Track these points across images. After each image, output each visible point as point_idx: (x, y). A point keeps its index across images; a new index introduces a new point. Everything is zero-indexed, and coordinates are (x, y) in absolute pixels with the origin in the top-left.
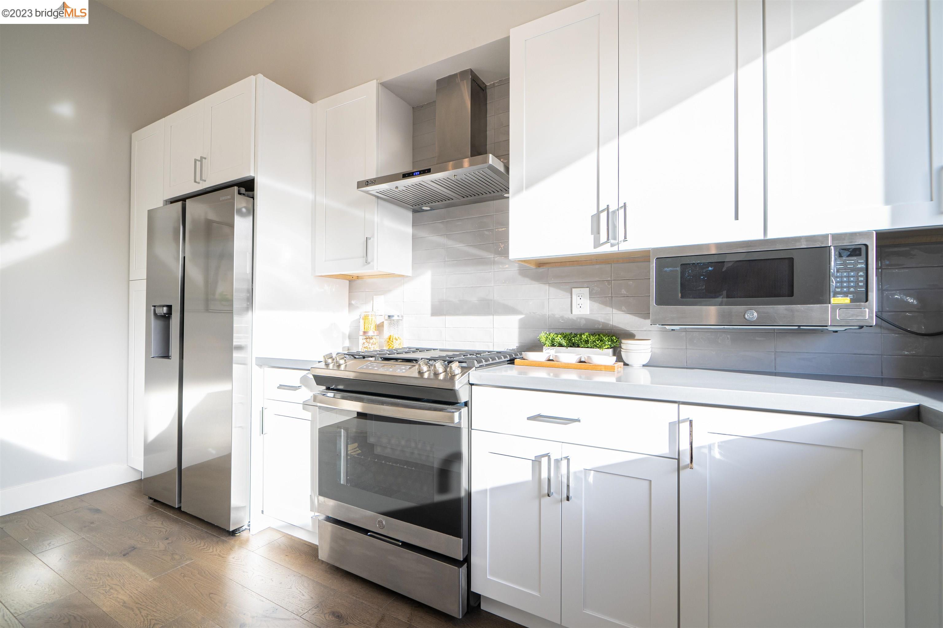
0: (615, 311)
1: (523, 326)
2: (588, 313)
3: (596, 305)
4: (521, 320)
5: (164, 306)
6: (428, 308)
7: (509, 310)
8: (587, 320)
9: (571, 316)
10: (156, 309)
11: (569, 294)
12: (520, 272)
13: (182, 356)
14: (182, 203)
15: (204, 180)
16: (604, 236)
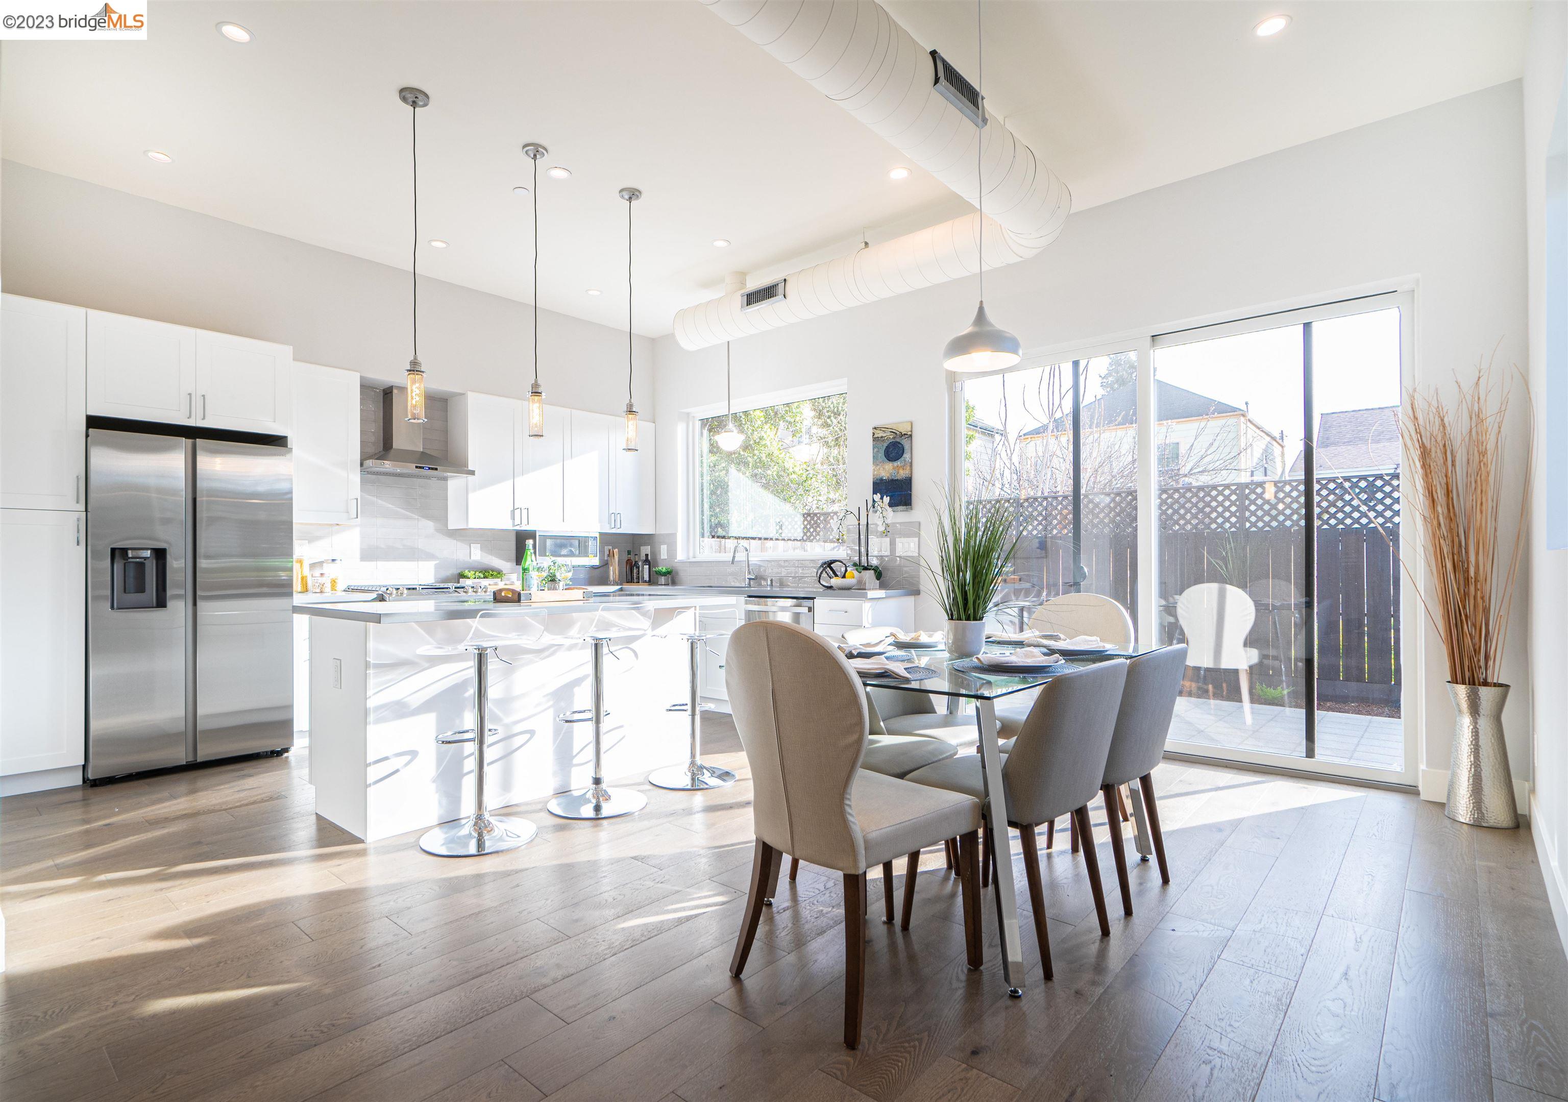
0: (493, 558)
1: (437, 567)
2: (479, 558)
3: (484, 554)
4: (437, 565)
5: (147, 549)
6: (358, 555)
7: (430, 557)
8: (478, 562)
9: (470, 560)
10: (130, 554)
11: (469, 547)
12: (438, 530)
13: (195, 604)
14: (190, 441)
15: (204, 418)
16: (517, 521)
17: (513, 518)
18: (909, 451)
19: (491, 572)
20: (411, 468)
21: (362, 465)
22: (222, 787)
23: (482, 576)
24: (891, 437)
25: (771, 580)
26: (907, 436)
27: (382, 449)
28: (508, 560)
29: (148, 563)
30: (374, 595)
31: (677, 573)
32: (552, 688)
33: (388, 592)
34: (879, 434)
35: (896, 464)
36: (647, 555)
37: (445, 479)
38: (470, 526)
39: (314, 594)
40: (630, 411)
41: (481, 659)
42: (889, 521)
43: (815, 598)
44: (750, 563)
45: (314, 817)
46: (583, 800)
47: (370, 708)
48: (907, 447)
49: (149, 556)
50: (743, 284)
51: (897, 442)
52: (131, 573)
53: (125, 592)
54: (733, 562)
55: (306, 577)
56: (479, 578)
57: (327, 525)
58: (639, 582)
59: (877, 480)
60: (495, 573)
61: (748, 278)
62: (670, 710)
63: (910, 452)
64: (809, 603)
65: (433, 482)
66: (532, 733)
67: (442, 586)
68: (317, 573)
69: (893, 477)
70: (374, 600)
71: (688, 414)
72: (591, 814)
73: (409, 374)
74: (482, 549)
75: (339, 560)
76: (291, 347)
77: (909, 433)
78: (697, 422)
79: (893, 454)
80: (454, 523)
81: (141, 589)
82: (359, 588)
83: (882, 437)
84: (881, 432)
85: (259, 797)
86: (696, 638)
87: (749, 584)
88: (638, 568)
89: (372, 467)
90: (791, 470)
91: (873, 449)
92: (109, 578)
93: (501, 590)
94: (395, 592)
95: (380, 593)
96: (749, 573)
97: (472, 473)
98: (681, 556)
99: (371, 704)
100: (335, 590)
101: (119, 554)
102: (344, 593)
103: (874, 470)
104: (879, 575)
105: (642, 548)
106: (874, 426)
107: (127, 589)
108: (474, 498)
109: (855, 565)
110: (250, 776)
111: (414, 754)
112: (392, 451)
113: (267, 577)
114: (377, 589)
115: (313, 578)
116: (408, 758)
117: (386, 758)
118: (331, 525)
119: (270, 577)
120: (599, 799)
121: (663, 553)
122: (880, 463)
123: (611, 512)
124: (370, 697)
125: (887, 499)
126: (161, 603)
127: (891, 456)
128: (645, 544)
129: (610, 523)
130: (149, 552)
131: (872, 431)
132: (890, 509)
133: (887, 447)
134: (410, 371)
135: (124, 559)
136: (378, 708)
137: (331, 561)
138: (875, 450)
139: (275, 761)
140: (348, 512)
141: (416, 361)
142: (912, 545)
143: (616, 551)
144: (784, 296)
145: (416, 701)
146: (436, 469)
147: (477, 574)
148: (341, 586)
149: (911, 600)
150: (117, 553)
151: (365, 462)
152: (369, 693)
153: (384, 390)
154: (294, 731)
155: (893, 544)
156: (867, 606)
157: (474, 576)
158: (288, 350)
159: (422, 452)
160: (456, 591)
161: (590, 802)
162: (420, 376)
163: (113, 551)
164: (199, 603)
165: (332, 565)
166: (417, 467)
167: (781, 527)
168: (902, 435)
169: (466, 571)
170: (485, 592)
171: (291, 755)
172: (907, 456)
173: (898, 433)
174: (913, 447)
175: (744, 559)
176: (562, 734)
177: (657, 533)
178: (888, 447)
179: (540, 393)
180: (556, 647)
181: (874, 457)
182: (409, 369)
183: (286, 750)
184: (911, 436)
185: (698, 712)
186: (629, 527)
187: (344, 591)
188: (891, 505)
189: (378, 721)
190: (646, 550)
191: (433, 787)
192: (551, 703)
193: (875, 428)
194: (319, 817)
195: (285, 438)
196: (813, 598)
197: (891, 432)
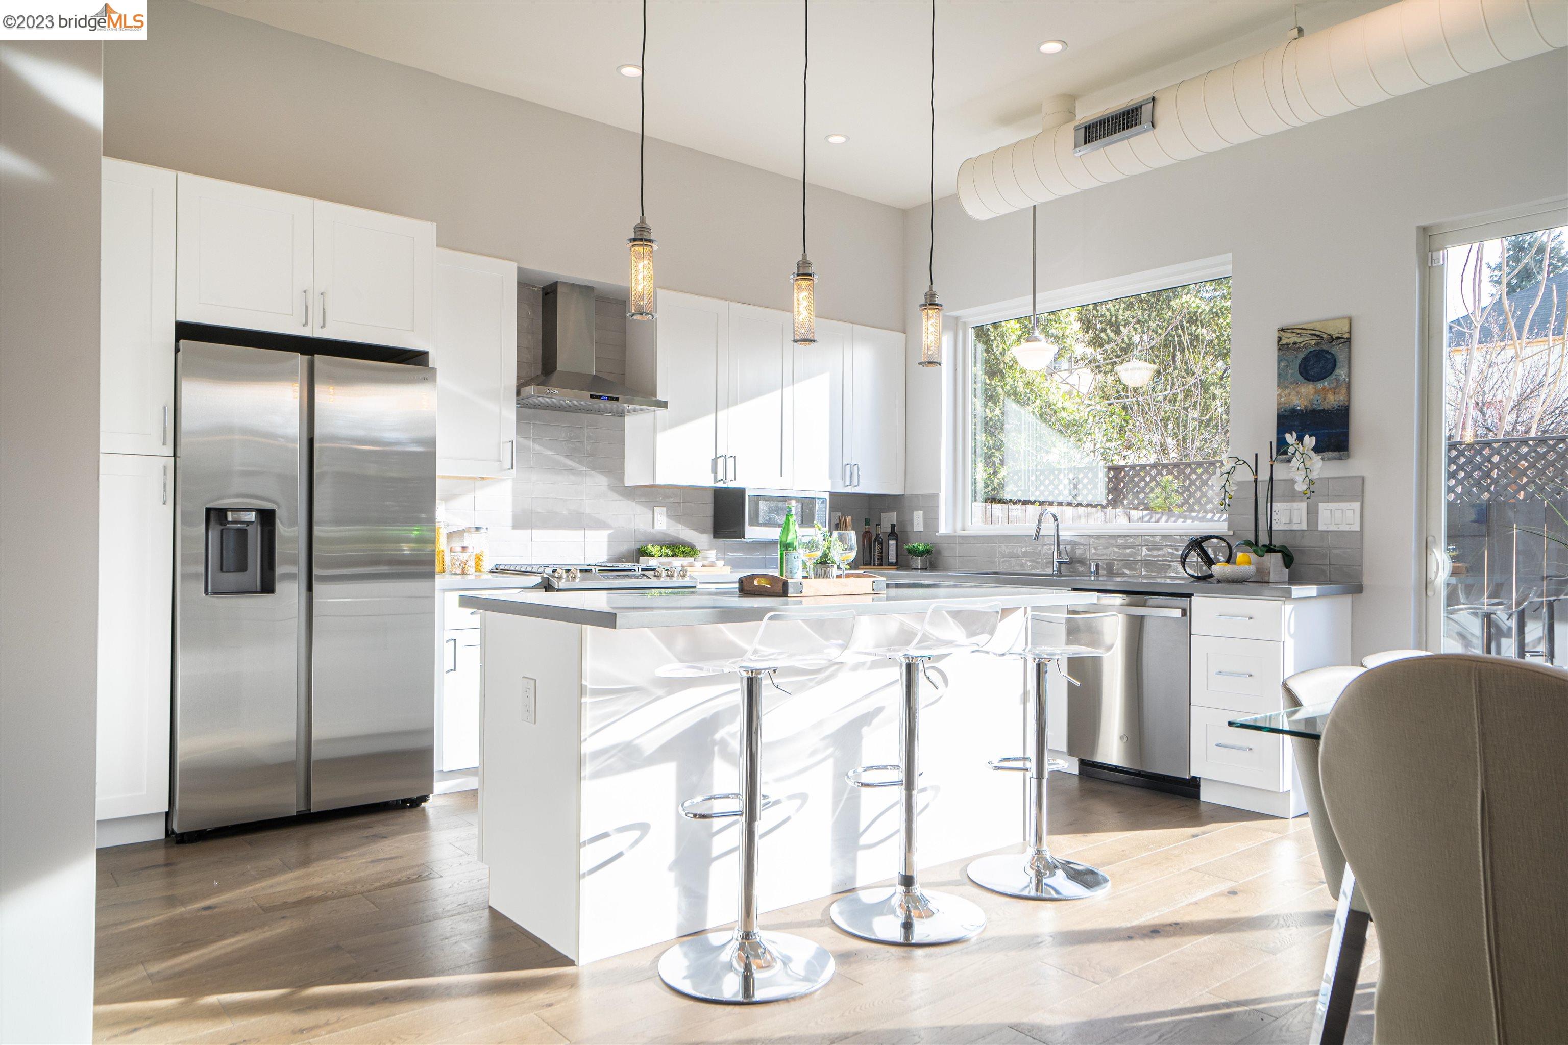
0: (683, 527)
1: (611, 539)
2: (665, 528)
3: (672, 522)
4: (609, 535)
5: (250, 510)
6: (509, 522)
7: (599, 525)
8: (664, 534)
9: (653, 531)
10: (229, 514)
11: (651, 512)
12: (613, 488)
13: (310, 588)
14: (306, 358)
15: (323, 326)
16: (720, 476)
17: (715, 471)
18: (1346, 364)
19: (682, 548)
20: (582, 398)
21: (518, 393)
22: (349, 854)
23: (670, 553)
24: (1313, 343)
25: (1097, 566)
26: (1341, 341)
27: (539, 372)
28: (703, 531)
29: (250, 529)
30: (537, 580)
31: (939, 552)
32: (832, 727)
33: (556, 575)
34: (1290, 339)
35: (1320, 385)
36: (893, 526)
37: (622, 414)
38: (660, 481)
39: (453, 576)
40: (930, 305)
41: (752, 686)
42: (1314, 475)
43: (1192, 595)
44: (1061, 538)
45: (486, 913)
46: (881, 908)
47: (585, 755)
48: (1341, 357)
49: (253, 520)
50: (1072, 113)
51: (1323, 350)
52: (231, 543)
53: (222, 570)
54: (1037, 538)
55: (443, 551)
56: (667, 556)
57: (470, 478)
58: (881, 565)
59: (1285, 411)
60: (688, 550)
61: (1078, 104)
62: (999, 768)
63: (1347, 366)
64: (1184, 602)
65: (606, 419)
66: (804, 797)
67: (621, 566)
68: (457, 547)
69: (1314, 406)
70: (536, 587)
71: (957, 319)
72: (897, 935)
73: (633, 246)
74: (668, 516)
75: (485, 527)
76: (435, 224)
77: (1346, 336)
78: (970, 329)
79: (1316, 370)
80: (634, 476)
81: (242, 567)
82: (512, 568)
83: (1295, 343)
84: (1294, 335)
85: (404, 874)
86: (1046, 656)
87: (1059, 570)
88: (881, 544)
89: (533, 396)
90: (1059, 405)
91: (1279, 364)
92: (204, 551)
93: (752, 577)
94: (565, 575)
95: (545, 576)
96: (1059, 554)
97: (664, 405)
98: (944, 528)
99: (587, 748)
100: (480, 571)
101: (216, 516)
102: (490, 576)
103: (1280, 396)
104: (1288, 559)
105: (883, 515)
106: (1279, 326)
107: (224, 567)
108: (662, 438)
109: (1248, 543)
110: (384, 837)
111: (644, 828)
112: (556, 374)
113: (386, 550)
114: (540, 571)
115: (453, 554)
116: (636, 834)
117: (605, 835)
118: (475, 478)
119: (389, 550)
120: (910, 912)
121: (918, 522)
122: (1292, 384)
123: (845, 463)
124: (586, 740)
125: (1310, 441)
126: (267, 587)
127: (1312, 373)
128: (889, 509)
129: (843, 478)
130: (254, 513)
131: (1276, 334)
132: (1316, 458)
133: (1303, 359)
134: (635, 240)
135: (221, 525)
136: (597, 754)
137: (474, 529)
138: (1283, 364)
139: (409, 816)
140: (500, 461)
141: (644, 225)
142: (1349, 514)
143: (849, 518)
144: (1152, 123)
145: (650, 744)
146: (617, 399)
147: (664, 549)
148: (487, 565)
149: (1347, 600)
150: (212, 515)
151: (523, 389)
152: (585, 734)
153: (543, 289)
154: (435, 770)
155: (1312, 513)
156: (1288, 608)
157: (659, 553)
158: (428, 230)
159: (595, 376)
160: (644, 575)
161: (893, 912)
162: (650, 248)
163: (208, 511)
164: (316, 586)
165: (476, 536)
166: (592, 396)
167: (1075, 487)
168: (1332, 339)
169: (650, 546)
170: (684, 576)
171: (428, 806)
172: (1341, 372)
173: (1325, 336)
174: (1352, 358)
175: (1052, 533)
176: (843, 802)
177: (908, 493)
178: (1306, 360)
179: (810, 275)
180: (836, 667)
181: (1279, 375)
182: (633, 236)
183: (424, 799)
184: (1349, 340)
185: (1046, 775)
186: (868, 486)
187: (491, 572)
188: (1317, 449)
189: (596, 775)
190: (889, 519)
191: (672, 876)
192: (831, 750)
193: (1283, 330)
194: (495, 915)
195: (426, 353)
196: (1190, 595)
197: (1312, 335)
